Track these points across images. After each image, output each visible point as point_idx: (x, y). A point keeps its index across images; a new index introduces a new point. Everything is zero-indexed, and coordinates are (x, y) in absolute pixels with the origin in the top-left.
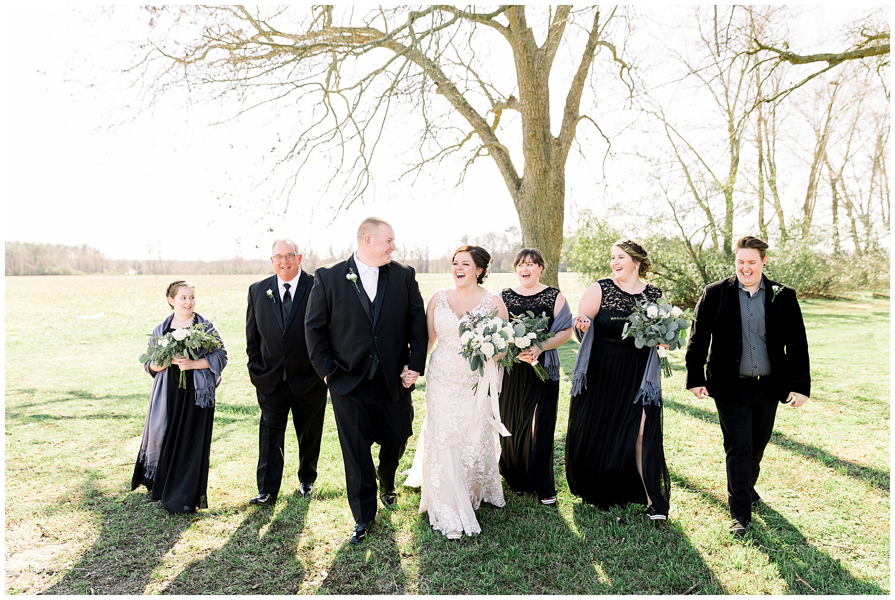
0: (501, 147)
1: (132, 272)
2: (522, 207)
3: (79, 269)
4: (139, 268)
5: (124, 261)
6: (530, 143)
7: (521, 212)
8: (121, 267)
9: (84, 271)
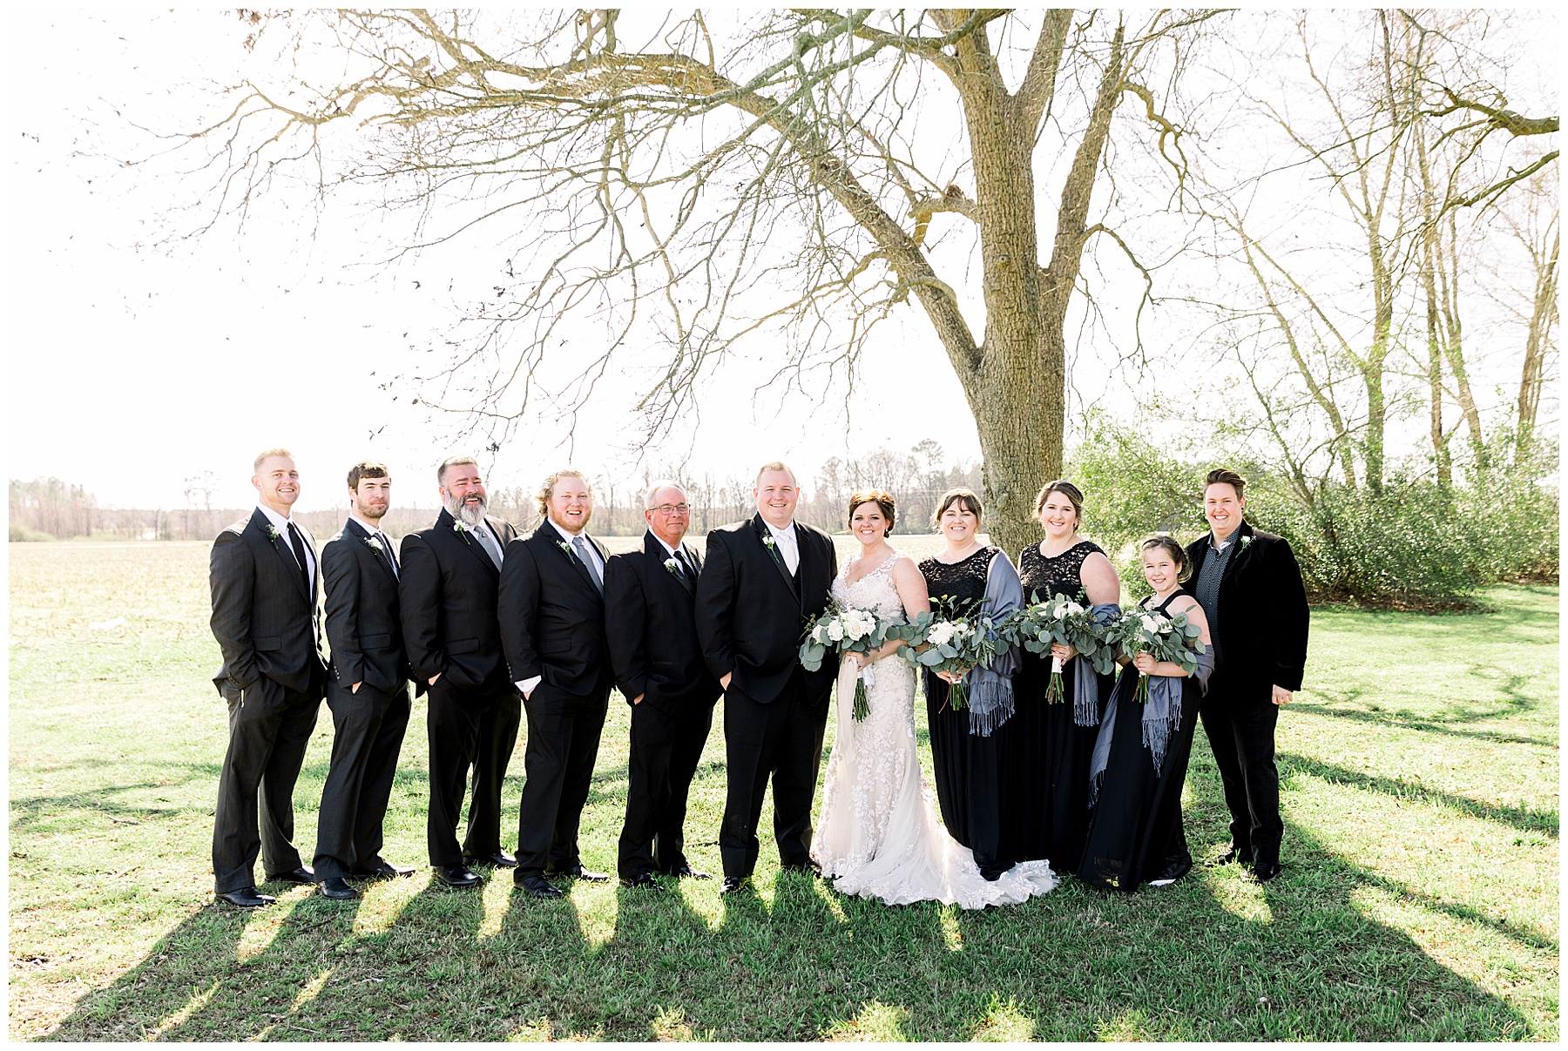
0: (940, 286)
1: (150, 534)
2: (984, 404)
3: (42, 529)
4: (165, 525)
5: (134, 511)
6: (999, 280)
7: (982, 413)
8: (128, 524)
9: (50, 532)
